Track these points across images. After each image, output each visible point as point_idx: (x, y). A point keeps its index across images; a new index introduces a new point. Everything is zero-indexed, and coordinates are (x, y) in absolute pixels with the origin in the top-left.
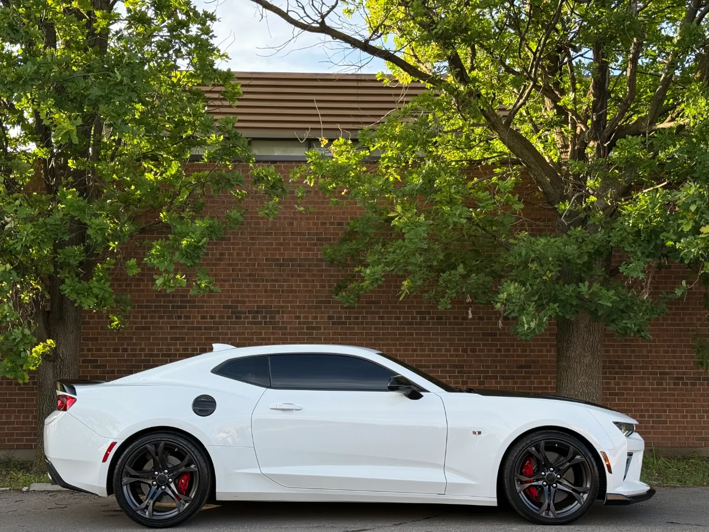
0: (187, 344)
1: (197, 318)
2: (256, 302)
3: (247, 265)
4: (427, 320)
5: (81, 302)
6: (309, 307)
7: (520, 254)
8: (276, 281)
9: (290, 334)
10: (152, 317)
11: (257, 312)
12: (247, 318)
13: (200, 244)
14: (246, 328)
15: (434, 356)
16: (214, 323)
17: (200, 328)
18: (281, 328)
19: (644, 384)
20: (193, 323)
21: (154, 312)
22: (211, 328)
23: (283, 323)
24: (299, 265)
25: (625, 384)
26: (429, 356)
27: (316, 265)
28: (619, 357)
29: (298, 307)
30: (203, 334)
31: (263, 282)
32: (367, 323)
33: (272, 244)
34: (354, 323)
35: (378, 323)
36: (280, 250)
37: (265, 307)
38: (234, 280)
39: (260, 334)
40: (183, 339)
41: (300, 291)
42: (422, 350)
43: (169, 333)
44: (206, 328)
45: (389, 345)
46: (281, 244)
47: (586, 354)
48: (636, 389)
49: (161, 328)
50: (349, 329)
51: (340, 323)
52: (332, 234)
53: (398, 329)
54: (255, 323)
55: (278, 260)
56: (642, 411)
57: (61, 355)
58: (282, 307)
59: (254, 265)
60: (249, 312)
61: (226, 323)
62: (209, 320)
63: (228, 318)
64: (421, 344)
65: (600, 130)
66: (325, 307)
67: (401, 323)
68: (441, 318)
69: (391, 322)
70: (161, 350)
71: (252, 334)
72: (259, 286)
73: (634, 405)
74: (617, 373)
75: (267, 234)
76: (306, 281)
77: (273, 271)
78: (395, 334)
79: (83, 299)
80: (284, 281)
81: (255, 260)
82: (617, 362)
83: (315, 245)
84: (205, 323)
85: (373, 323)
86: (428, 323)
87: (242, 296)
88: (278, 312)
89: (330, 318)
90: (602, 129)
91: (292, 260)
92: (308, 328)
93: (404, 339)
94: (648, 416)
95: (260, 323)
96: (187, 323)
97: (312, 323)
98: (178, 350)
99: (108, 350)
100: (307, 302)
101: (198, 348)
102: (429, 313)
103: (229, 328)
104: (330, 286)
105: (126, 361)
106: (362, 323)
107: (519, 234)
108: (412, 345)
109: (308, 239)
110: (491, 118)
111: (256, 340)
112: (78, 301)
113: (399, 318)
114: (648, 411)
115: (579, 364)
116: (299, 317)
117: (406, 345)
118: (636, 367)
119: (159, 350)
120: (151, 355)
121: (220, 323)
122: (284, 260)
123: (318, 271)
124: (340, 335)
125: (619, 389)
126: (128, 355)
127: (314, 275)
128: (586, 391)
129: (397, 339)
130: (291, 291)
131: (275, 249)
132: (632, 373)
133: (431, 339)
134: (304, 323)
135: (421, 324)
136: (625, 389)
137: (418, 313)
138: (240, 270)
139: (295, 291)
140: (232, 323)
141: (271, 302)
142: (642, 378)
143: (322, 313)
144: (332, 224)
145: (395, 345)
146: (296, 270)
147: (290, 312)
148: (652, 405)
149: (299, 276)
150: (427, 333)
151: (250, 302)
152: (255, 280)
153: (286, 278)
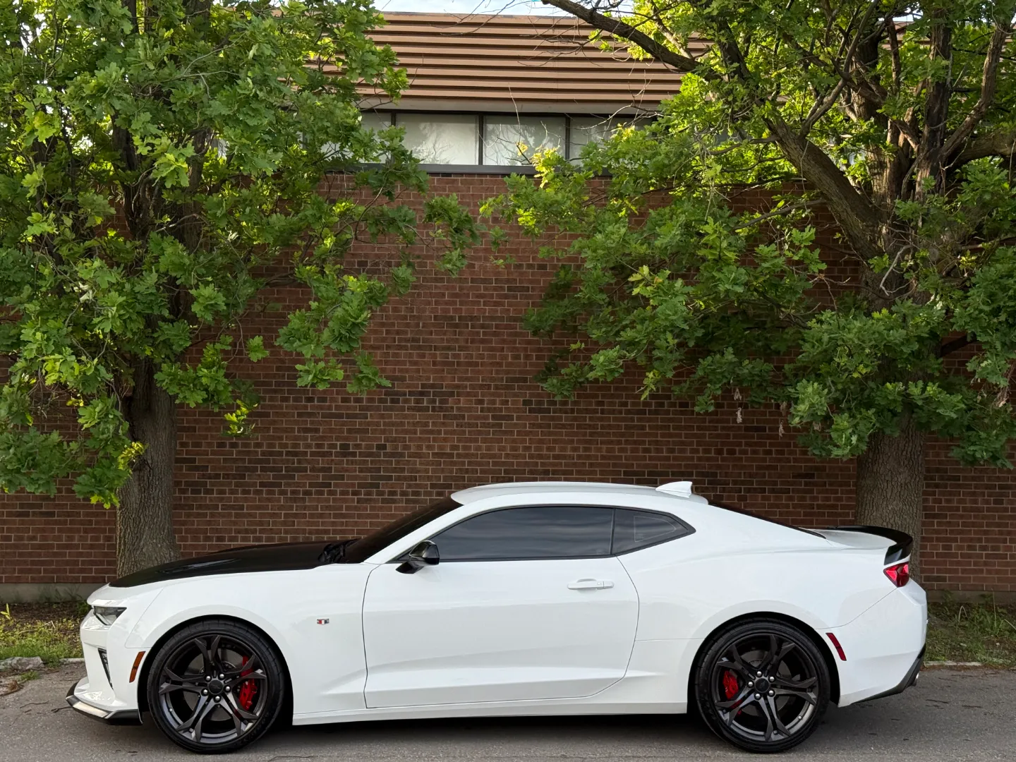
0: (322, 438)
1: (336, 402)
2: (420, 378)
3: (408, 325)
4: (666, 408)
5: (185, 397)
6: (497, 387)
7: (820, 340)
8: (449, 348)
9: (470, 425)
10: (271, 399)
11: (422, 394)
12: (406, 401)
13: (359, 321)
14: (406, 417)
15: (675, 459)
16: (361, 408)
17: (341, 416)
18: (455, 417)
19: (975, 502)
20: (330, 408)
21: (275, 391)
22: (355, 416)
23: (459, 409)
24: (483, 326)
25: (948, 501)
26: (668, 458)
27: (507, 327)
28: (940, 462)
29: (481, 387)
30: (344, 424)
31: (431, 350)
32: (579, 411)
33: (443, 295)
34: (561, 411)
35: (595, 411)
36: (455, 303)
37: (433, 386)
38: (388, 347)
39: (426, 424)
40: (317, 430)
41: (482, 364)
42: (658, 451)
43: (296, 422)
44: (348, 416)
45: (611, 442)
46: (456, 295)
47: (902, 470)
48: (965, 509)
49: (284, 415)
50: (553, 419)
51: (540, 411)
52: (531, 282)
53: (624, 420)
54: (420, 409)
55: (452, 318)
56: (971, 540)
57: (150, 462)
58: (458, 387)
59: (418, 325)
60: (411, 393)
61: (378, 409)
62: (352, 404)
63: (381, 401)
64: (657, 442)
65: (936, 146)
66: (519, 388)
67: (628, 412)
69: (614, 410)
70: (286, 446)
71: (415, 424)
72: (424, 356)
73: (961, 532)
74: (937, 486)
75: (436, 280)
76: (492, 349)
77: (445, 334)
78: (619, 427)
79: (187, 394)
80: (461, 349)
81: (419, 318)
82: (938, 470)
83: (506, 297)
84: (348, 408)
85: (587, 411)
86: (668, 412)
87: (401, 370)
88: (452, 394)
89: (525, 403)
90: (939, 144)
91: (472, 318)
92: (494, 417)
93: (632, 435)
94: (980, 547)
95: (427, 409)
96: (321, 408)
97: (501, 410)
98: (309, 446)
99: (210, 445)
100: (492, 379)
101: (338, 443)
103: (382, 416)
104: (527, 357)
105: (235, 460)
106: (572, 411)
107: (822, 315)
108: (644, 442)
109: (495, 289)
110: (779, 131)
111: (420, 434)
112: (181, 396)
113: (625, 404)
114: (980, 540)
115: (890, 485)
116: (481, 402)
117: (635, 442)
118: (965, 478)
119: (282, 446)
120: (271, 454)
121: (367, 409)
122: (460, 318)
123: (510, 335)
124: (541, 427)
125: (940, 509)
126: (239, 453)
127: (504, 341)
128: (900, 523)
129: (622, 435)
130: (469, 364)
131: (447, 303)
132: (960, 486)
133: (671, 435)
134: (489, 410)
135: (656, 412)
136: (950, 509)
138: (398, 333)
139: (476, 364)
140: (386, 409)
141: (442, 379)
142: (974, 494)
143: (516, 395)
144: (530, 266)
145: (619, 443)
146: (478, 333)
147: (468, 394)
148: (986, 532)
149: (482, 341)
150: (665, 426)
151: (411, 378)
152: (419, 348)
153: (463, 344)
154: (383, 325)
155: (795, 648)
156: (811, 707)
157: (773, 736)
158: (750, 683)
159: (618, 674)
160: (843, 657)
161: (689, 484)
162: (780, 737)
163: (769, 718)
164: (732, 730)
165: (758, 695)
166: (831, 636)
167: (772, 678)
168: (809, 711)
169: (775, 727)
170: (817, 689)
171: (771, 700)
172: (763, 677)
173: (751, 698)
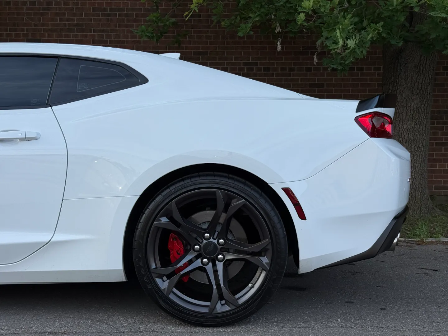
3: (74, 15)
4: (254, 72)
8: (103, 31)
24: (127, 15)
31: (91, 32)
38: (61, 30)
55: (105, 10)
59: (82, 15)
68: (268, 69)
72: (86, 36)
74: (444, 123)
77: (100, 21)
81: (82, 9)
91: (119, 10)
102: (256, 64)
115: (405, 109)
122: (111, 9)
128: (412, 138)
137: (245, 64)
138: (68, 20)
149: (127, 26)
152: (83, 31)
153: (113, 28)
154: (57, 14)
155: (244, 205)
156: (263, 275)
157: (219, 306)
158: (197, 247)
159: (43, 237)
160: (302, 216)
161: (178, 55)
162: (227, 308)
163: (215, 287)
164: (170, 300)
165: (205, 260)
166: (287, 191)
167: (221, 241)
168: (260, 278)
169: (221, 297)
170: (270, 253)
171: (220, 266)
172: (212, 240)
173: (198, 263)
